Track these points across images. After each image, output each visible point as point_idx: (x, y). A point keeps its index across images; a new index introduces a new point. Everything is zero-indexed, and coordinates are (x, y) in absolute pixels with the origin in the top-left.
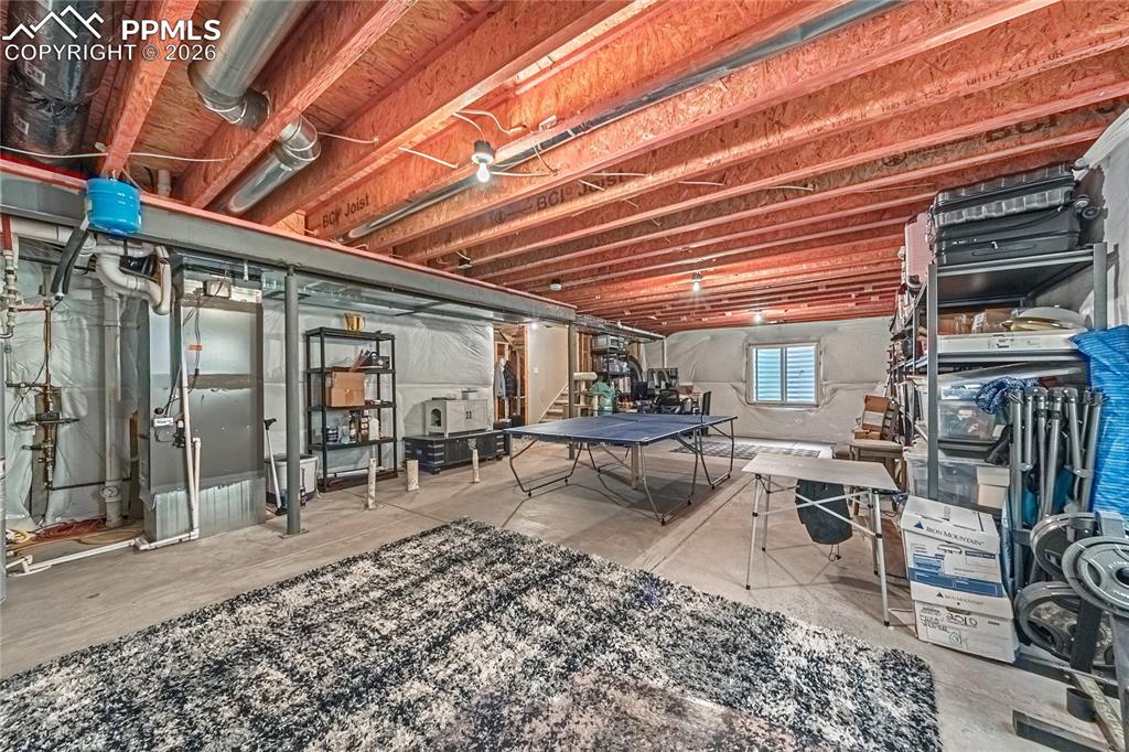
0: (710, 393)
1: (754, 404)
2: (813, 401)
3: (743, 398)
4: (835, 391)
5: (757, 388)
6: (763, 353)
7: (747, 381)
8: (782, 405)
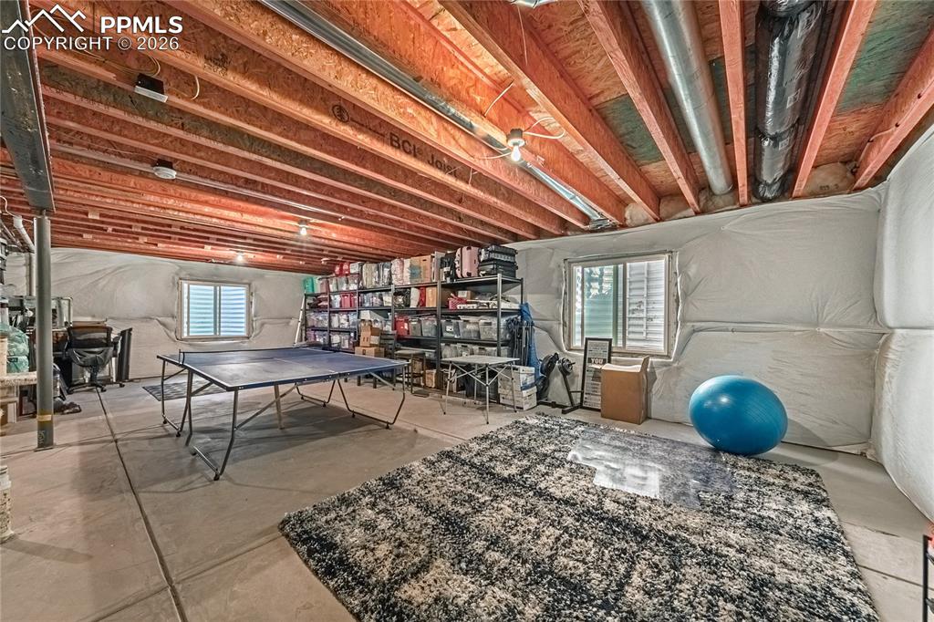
0: (131, 330)
1: (186, 340)
2: (244, 334)
3: (173, 334)
4: (263, 325)
5: (188, 323)
6: (197, 290)
7: (177, 316)
8: (216, 339)
